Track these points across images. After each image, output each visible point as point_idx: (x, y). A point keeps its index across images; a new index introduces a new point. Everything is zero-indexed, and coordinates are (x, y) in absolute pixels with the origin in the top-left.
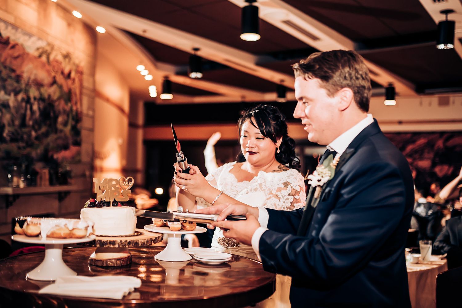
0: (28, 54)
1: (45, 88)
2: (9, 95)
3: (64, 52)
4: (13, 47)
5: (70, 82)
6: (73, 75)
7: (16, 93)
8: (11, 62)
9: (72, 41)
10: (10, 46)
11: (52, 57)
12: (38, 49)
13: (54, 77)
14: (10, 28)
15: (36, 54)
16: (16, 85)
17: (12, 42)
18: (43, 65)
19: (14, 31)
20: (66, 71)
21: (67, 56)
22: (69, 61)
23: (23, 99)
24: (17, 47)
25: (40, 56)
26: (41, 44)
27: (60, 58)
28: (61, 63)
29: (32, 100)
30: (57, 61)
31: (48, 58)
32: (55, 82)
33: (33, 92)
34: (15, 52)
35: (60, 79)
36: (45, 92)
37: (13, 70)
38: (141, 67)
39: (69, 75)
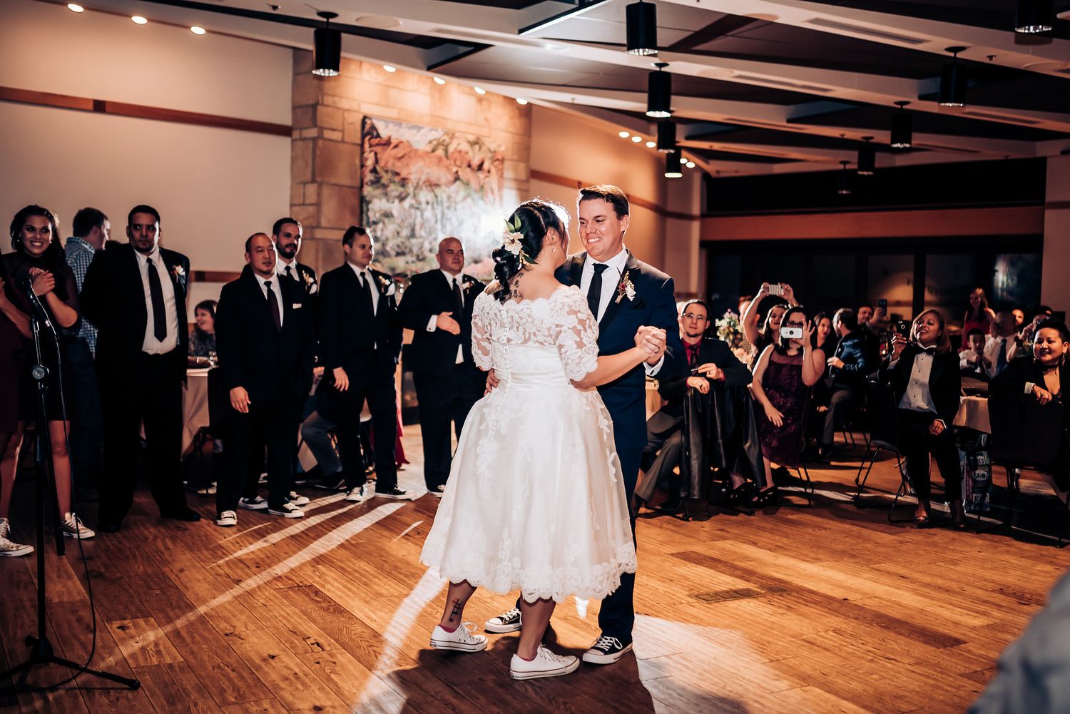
0: (416, 151)
1: (443, 187)
2: (393, 202)
3: (472, 138)
4: (397, 146)
5: (481, 175)
6: (486, 166)
7: (402, 199)
8: (393, 165)
9: (486, 119)
10: (392, 146)
11: (451, 149)
12: (430, 142)
13: (457, 172)
14: (391, 125)
15: (429, 148)
16: (401, 189)
17: (394, 142)
18: (439, 160)
19: (396, 128)
20: (476, 162)
21: (476, 143)
22: (480, 148)
23: (412, 206)
24: (401, 145)
25: (433, 151)
26: (437, 135)
27: (465, 147)
28: (467, 153)
29: (424, 205)
30: (460, 152)
31: (446, 151)
32: (457, 179)
33: (425, 195)
34: (399, 152)
35: (465, 173)
36: (442, 193)
37: (397, 174)
38: (624, 134)
39: (480, 167)
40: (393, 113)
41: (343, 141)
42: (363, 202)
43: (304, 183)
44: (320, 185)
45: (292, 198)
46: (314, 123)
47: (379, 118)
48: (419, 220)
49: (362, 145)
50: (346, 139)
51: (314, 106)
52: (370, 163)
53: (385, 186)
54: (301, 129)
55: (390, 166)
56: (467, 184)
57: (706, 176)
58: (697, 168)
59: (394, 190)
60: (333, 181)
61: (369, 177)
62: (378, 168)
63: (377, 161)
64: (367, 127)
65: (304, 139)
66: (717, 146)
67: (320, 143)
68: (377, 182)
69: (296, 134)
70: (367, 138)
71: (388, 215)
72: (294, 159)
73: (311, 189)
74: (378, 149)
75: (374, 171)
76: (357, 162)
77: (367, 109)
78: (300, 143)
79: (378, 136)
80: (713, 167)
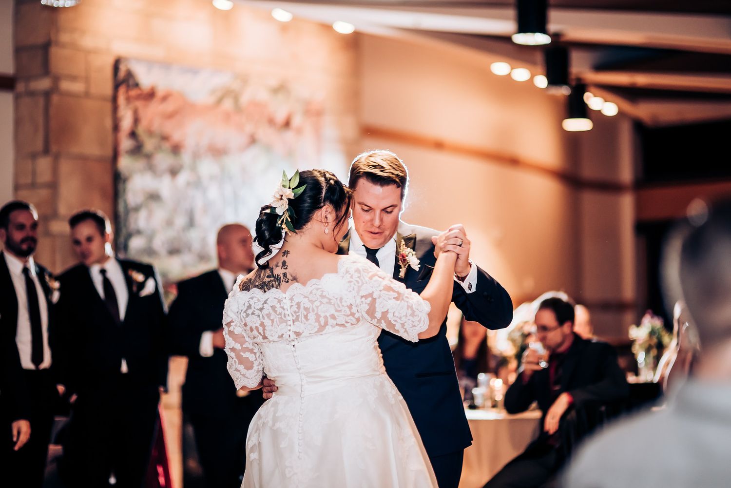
0: (193, 105)
1: (234, 155)
2: (162, 178)
3: (274, 82)
4: (165, 98)
5: (289, 135)
6: (297, 121)
7: (174, 172)
8: (161, 125)
9: (294, 56)
10: (157, 99)
11: (245, 99)
12: (213, 91)
14: (156, 70)
15: (211, 100)
16: (172, 160)
17: (160, 93)
18: (227, 117)
19: (163, 73)
20: (280, 117)
21: (280, 89)
22: (287, 96)
23: (188, 184)
24: (171, 97)
25: (219, 101)
26: (222, 80)
27: (263, 95)
28: (266, 105)
29: (206, 182)
30: (257, 103)
31: (236, 102)
32: (253, 140)
33: (207, 167)
34: (169, 107)
35: (265, 134)
36: (233, 163)
37: (165, 138)
38: (500, 68)
39: (287, 124)
40: (157, 52)
41: (87, 95)
42: (117, 180)
43: (34, 156)
44: (57, 158)
45: (17, 175)
46: (46, 69)
47: (139, 60)
48: (199, 204)
49: (115, 99)
50: (94, 90)
51: (46, 47)
52: (126, 123)
53: (149, 157)
54: (28, 79)
55: (156, 126)
56: (268, 148)
57: (638, 126)
58: (621, 114)
59: (163, 160)
60: (75, 150)
61: (126, 143)
62: (141, 130)
63: (136, 121)
64: (122, 74)
65: (32, 94)
66: (642, 79)
67: (55, 99)
68: (137, 150)
69: (20, 87)
70: (122, 91)
71: (154, 197)
72: (18, 123)
73: (44, 164)
74: (139, 104)
75: (133, 135)
76: (108, 123)
77: (120, 48)
78: (26, 101)
79: (137, 85)
80: (645, 111)
